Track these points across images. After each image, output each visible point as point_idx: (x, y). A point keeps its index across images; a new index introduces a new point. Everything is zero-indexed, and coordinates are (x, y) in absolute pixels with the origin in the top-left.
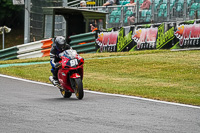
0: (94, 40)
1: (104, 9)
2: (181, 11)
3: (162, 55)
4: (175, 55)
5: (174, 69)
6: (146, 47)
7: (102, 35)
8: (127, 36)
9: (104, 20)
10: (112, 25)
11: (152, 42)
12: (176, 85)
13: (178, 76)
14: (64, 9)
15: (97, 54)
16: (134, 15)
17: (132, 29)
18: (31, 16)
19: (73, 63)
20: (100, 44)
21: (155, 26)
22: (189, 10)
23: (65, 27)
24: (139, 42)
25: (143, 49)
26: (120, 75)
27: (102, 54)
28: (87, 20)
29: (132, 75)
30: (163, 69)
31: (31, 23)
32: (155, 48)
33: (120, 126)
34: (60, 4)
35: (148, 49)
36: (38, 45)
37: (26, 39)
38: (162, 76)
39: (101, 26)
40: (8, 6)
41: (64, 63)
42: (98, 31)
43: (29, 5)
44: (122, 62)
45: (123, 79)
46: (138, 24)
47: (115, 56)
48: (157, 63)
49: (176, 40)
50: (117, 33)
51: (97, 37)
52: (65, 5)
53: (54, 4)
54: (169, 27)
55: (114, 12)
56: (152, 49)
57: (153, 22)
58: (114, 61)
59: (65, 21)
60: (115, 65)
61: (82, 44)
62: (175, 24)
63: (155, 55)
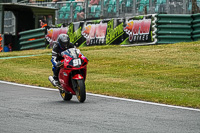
0: (43, 36)
1: (53, 5)
2: (131, 7)
3: (112, 50)
4: (124, 51)
5: (123, 65)
6: (96, 43)
7: (51, 31)
8: (76, 32)
9: (53, 16)
10: (61, 21)
11: (102, 38)
12: (126, 80)
13: (128, 72)
14: (14, 5)
15: (47, 50)
16: (83, 10)
17: (82, 25)
21: (104, 22)
22: (138, 6)
23: (14, 23)
24: (89, 38)
25: (93, 45)
30: (113, 65)
32: (105, 44)
33: (71, 122)
35: (97, 44)
38: (112, 72)
39: (50, 22)
42: (48, 27)
46: (87, 19)
48: (106, 59)
49: (125, 36)
50: (67, 29)
51: (46, 33)
54: (119, 23)
55: (64, 8)
56: (101, 44)
57: (102, 18)
59: (14, 17)
61: (31, 41)
62: (124, 20)
63: (105, 51)
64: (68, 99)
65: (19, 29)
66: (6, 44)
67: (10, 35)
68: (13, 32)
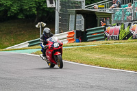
1: (110, 10)
8: (126, 29)
9: (110, 18)
10: (116, 21)
15: (105, 41)
16: (131, 14)
18: (60, 15)
19: (56, 45)
20: (108, 35)
24: (135, 33)
26: (121, 56)
27: (109, 41)
28: (98, 18)
29: (129, 56)
31: (60, 20)
34: (80, 7)
36: (65, 35)
37: (56, 31)
39: (108, 22)
40: (44, 8)
41: (50, 45)
43: (58, 7)
44: (122, 47)
45: (123, 59)
46: (134, 21)
47: (118, 43)
50: (119, 27)
52: (84, 8)
53: (76, 7)
58: (117, 47)
60: (118, 49)
64: (52, 66)
65: (86, 27)
66: (77, 37)
67: (80, 31)
68: (82, 29)
